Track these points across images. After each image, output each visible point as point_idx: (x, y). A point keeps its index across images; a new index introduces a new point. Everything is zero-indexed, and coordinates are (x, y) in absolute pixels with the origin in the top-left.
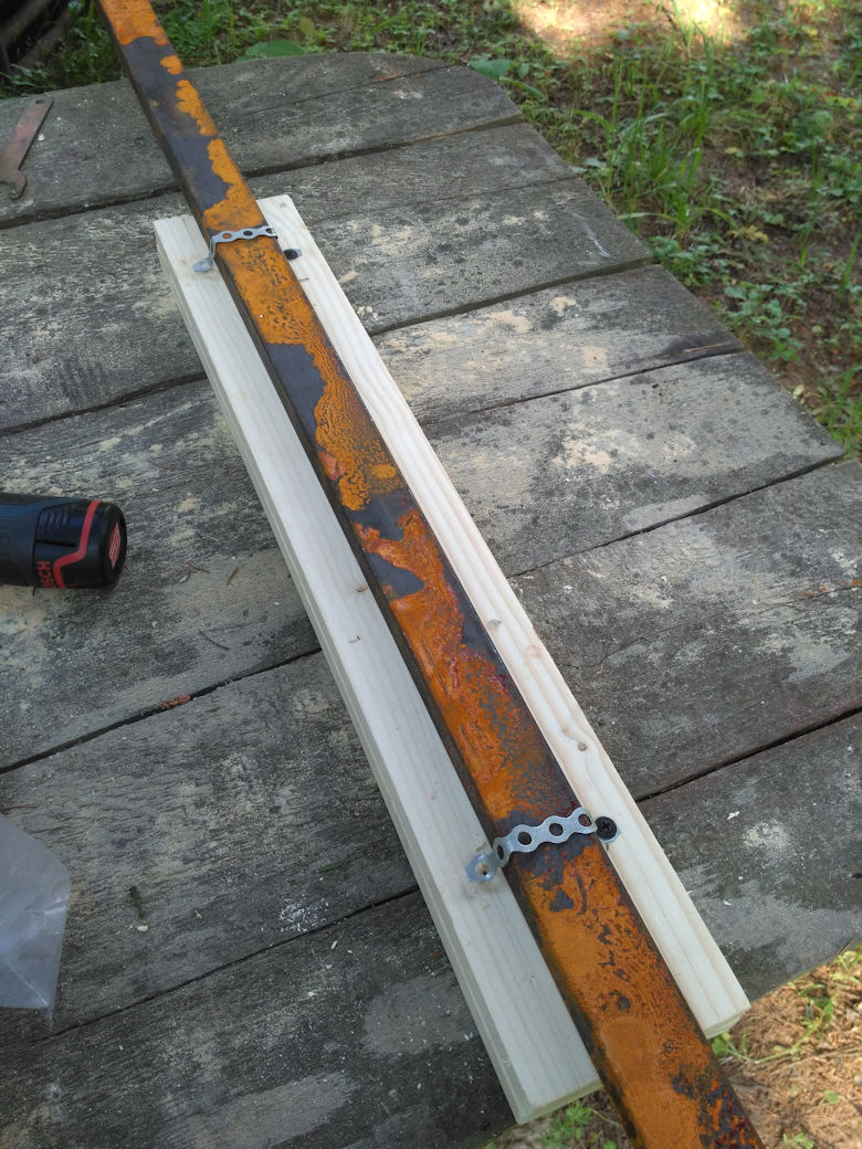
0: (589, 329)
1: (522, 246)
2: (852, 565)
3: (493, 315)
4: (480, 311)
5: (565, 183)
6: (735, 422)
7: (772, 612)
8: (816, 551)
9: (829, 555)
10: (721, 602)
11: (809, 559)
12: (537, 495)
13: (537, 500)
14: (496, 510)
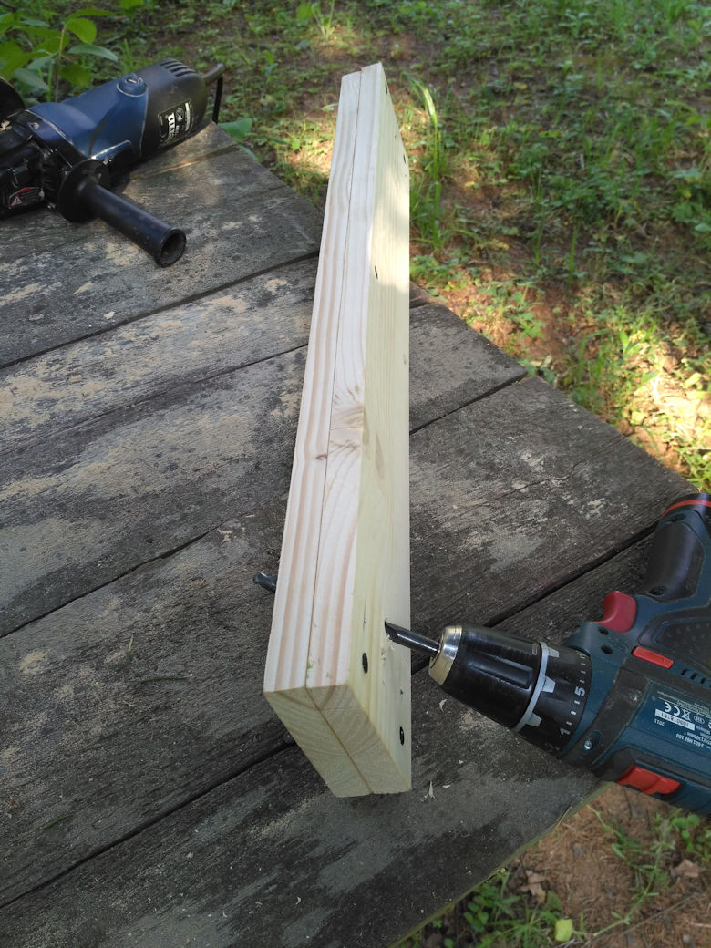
0: (300, 302)
1: (239, 244)
2: (539, 463)
3: (214, 302)
4: (203, 299)
5: (275, 191)
6: (430, 360)
7: (471, 513)
8: (506, 456)
9: (518, 457)
10: (425, 511)
11: (500, 464)
12: (258, 445)
13: (258, 448)
14: (221, 463)
